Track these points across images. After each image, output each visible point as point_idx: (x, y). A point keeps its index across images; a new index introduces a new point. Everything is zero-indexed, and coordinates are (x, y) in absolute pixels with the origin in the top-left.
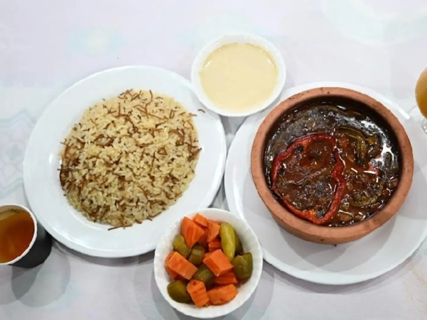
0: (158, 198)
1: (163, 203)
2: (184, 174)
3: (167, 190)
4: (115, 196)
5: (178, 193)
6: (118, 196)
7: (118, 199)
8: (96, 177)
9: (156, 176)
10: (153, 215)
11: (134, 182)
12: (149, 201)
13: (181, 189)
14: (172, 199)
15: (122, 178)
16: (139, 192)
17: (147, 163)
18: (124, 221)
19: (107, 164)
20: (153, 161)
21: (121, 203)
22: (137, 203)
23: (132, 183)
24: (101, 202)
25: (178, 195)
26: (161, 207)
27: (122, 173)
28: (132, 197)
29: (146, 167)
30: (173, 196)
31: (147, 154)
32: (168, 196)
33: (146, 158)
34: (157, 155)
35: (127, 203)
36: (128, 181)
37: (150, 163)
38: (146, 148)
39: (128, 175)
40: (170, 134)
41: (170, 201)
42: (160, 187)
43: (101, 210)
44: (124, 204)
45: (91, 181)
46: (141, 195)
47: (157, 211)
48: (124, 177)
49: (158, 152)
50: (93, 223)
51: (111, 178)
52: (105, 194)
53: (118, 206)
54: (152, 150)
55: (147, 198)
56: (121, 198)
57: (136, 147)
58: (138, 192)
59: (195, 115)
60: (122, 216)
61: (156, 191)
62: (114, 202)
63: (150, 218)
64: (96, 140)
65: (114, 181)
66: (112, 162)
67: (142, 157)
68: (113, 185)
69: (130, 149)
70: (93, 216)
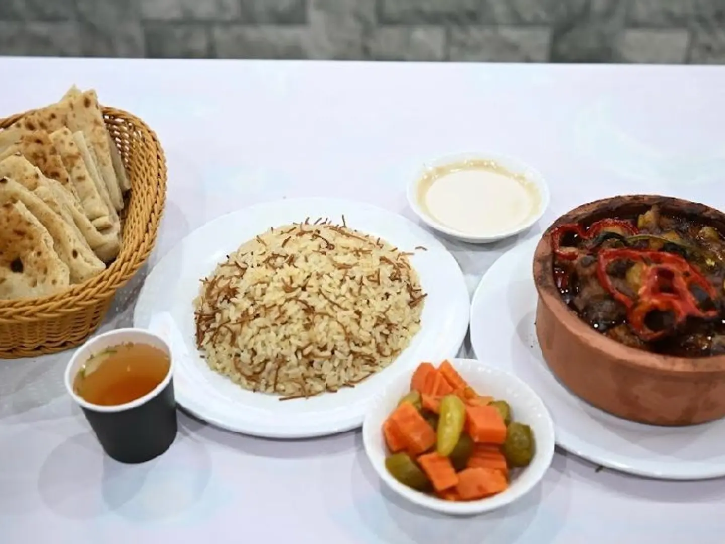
0: (365, 350)
1: (371, 361)
2: (403, 321)
3: (380, 339)
4: (298, 338)
5: (394, 349)
6: (302, 338)
7: (301, 344)
8: (267, 309)
9: (365, 311)
10: (355, 379)
11: (331, 317)
12: (351, 352)
13: (400, 345)
14: (386, 356)
15: (309, 310)
16: (339, 333)
17: (351, 290)
18: (307, 387)
19: (288, 289)
20: (360, 289)
21: (306, 352)
22: (333, 353)
23: (326, 318)
24: (271, 350)
25: (394, 352)
26: (368, 367)
27: (312, 302)
28: (325, 340)
29: (348, 295)
30: (387, 352)
31: (353, 278)
32: (380, 351)
33: (349, 283)
34: (365, 281)
35: (317, 352)
36: (320, 313)
37: (356, 290)
38: (349, 270)
39: (320, 304)
40: (382, 261)
41: (383, 359)
42: (370, 330)
43: (269, 365)
44: (311, 354)
45: (257, 316)
46: (340, 340)
47: (362, 374)
48: (313, 307)
49: (368, 277)
50: (251, 393)
51: (293, 309)
52: (281, 336)
53: (300, 357)
54: (357, 272)
55: (349, 346)
56: (307, 342)
57: (333, 267)
58: (335, 333)
59: (412, 254)
60: (305, 378)
61: (364, 335)
62: (294, 349)
63: (349, 384)
64: (267, 261)
65: (296, 313)
66: (294, 285)
67: (342, 281)
68: (295, 320)
69: (323, 270)
70: (254, 380)
